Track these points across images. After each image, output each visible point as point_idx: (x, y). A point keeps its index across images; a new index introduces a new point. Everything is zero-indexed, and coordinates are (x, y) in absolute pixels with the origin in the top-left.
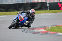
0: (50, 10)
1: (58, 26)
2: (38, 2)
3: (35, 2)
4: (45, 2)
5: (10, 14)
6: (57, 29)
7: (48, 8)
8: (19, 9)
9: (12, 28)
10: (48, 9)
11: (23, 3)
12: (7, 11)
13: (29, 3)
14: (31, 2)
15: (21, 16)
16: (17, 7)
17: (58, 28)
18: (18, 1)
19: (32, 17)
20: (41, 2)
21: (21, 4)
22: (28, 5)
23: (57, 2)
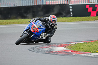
0: (73, 16)
1: (87, 42)
2: (55, 4)
3: (51, 4)
4: (66, 3)
5: (10, 23)
6: (85, 47)
7: (71, 13)
8: (26, 15)
9: (22, 44)
10: (72, 15)
11: (32, 5)
12: (6, 18)
13: (40, 5)
14: (44, 4)
15: (35, 25)
16: (22, 11)
17: (87, 45)
18: (24, 2)
19: (53, 27)
20: (59, 3)
21: (28, 6)
22: (40, 9)
23: (85, 4)
